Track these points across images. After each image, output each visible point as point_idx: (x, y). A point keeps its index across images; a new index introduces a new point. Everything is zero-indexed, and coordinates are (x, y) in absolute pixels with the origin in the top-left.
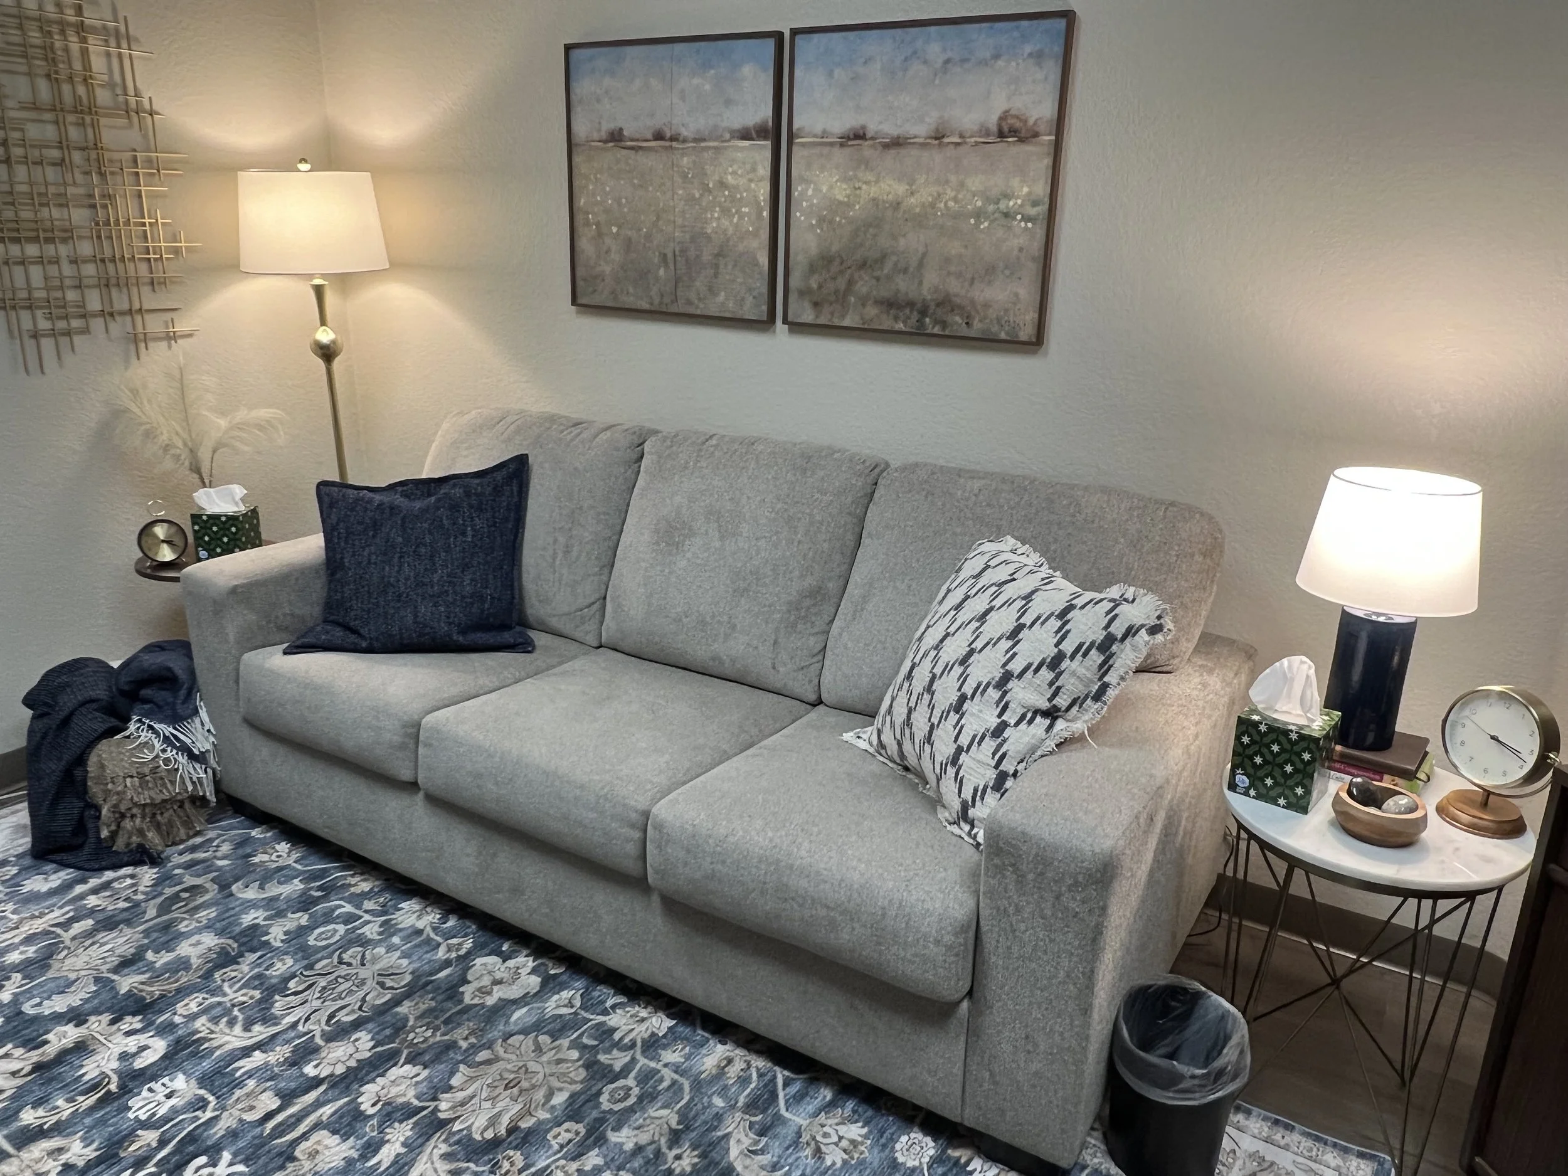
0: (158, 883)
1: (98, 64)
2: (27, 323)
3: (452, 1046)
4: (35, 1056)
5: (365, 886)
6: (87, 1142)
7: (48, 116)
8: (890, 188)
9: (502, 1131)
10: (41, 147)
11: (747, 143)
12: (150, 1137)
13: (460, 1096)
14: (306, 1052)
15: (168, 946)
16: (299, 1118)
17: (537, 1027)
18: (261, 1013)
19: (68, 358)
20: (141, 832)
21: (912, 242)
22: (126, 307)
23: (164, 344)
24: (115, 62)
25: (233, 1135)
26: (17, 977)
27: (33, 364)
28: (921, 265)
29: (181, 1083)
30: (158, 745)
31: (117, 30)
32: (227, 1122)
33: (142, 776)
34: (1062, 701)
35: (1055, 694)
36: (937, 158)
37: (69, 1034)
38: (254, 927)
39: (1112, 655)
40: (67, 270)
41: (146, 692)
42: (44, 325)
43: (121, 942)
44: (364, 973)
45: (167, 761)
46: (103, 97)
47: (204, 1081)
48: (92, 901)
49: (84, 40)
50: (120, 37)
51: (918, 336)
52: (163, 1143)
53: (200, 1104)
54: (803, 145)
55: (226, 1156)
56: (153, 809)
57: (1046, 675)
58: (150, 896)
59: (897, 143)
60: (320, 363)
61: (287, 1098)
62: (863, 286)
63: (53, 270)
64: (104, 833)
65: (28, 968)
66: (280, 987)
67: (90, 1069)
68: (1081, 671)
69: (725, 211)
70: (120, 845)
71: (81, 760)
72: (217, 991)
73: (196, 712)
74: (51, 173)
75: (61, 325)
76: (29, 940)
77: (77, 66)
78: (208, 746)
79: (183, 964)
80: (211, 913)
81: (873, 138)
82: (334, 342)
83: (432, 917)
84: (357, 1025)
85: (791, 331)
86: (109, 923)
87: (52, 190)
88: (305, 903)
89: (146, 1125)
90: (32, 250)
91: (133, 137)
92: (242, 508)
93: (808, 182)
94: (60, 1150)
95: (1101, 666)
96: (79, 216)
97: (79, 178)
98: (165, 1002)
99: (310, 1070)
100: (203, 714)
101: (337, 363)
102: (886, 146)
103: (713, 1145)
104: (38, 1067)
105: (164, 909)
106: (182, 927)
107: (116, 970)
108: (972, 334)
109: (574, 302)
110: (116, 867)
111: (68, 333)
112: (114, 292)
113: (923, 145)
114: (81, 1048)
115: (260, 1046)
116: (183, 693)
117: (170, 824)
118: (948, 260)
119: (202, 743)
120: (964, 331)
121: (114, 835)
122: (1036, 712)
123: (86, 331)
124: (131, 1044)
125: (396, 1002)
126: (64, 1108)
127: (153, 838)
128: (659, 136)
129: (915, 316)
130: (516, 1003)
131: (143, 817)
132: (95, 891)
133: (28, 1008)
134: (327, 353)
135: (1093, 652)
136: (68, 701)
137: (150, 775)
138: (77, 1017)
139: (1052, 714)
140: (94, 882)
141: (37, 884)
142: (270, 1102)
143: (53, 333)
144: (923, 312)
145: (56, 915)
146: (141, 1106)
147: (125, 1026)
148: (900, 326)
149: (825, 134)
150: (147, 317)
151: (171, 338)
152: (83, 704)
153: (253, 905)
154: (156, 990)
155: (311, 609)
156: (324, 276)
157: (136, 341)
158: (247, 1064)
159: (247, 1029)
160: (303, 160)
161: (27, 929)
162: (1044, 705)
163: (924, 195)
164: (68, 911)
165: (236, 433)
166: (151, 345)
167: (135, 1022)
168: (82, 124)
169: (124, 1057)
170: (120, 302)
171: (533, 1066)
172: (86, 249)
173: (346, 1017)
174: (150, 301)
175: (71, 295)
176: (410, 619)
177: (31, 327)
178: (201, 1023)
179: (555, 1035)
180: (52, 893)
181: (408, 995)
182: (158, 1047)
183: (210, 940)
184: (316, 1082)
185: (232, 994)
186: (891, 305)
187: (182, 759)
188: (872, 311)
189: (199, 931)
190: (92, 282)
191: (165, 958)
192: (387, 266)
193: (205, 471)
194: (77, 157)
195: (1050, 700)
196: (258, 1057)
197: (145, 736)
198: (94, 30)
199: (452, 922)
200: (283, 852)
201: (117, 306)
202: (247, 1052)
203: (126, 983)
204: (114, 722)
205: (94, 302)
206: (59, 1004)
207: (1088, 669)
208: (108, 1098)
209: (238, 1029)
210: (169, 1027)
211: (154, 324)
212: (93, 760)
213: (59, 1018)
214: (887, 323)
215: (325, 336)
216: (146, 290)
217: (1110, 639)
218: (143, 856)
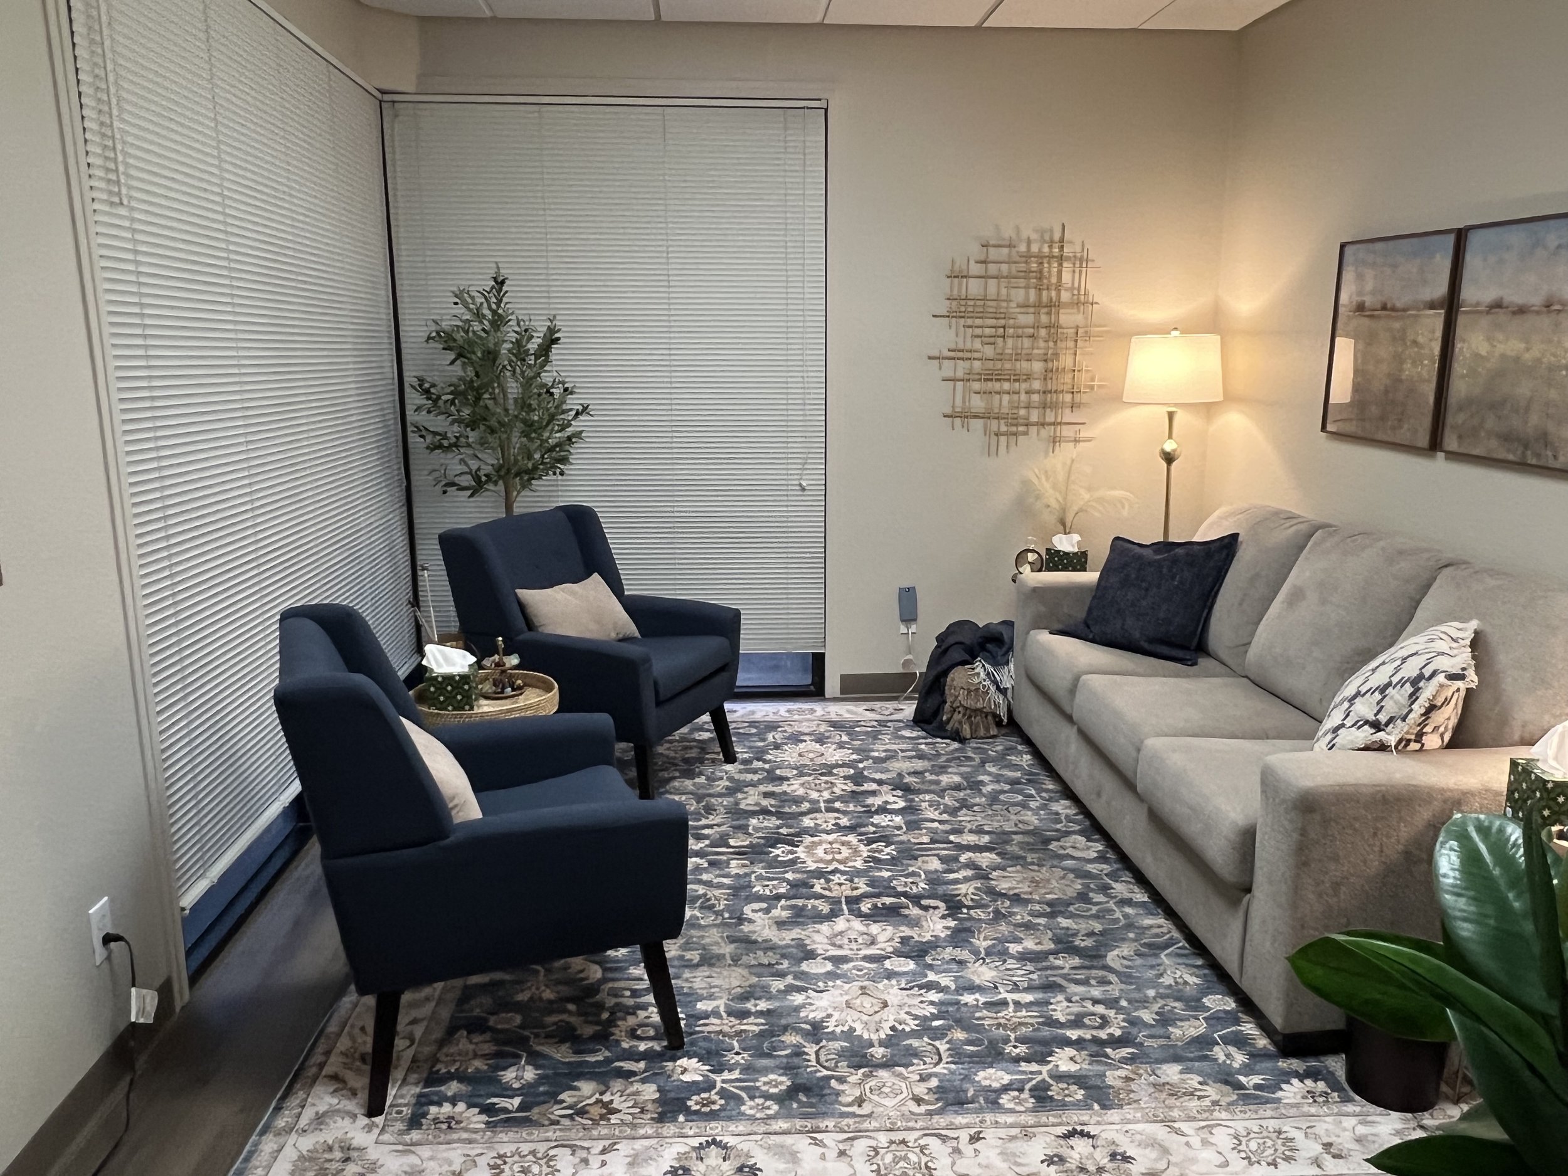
0: (956, 750)
1: (1066, 277)
2: (995, 428)
3: (1025, 858)
4: (855, 788)
5: (1051, 787)
6: (849, 820)
7: (1032, 310)
8: (1512, 346)
9: (1011, 893)
10: (1023, 327)
11: (1432, 312)
12: (872, 829)
13: (1007, 874)
14: (959, 831)
15: (937, 774)
16: (931, 849)
17: (1072, 871)
18: (953, 812)
19: (1013, 448)
20: (960, 723)
21: (1524, 389)
22: (1053, 420)
23: (1072, 445)
24: (1077, 275)
25: (902, 842)
26: (871, 761)
27: (993, 449)
28: (1527, 409)
29: (898, 820)
30: (983, 675)
31: (1082, 257)
32: (904, 838)
33: (969, 691)
34: (1383, 718)
35: (1379, 712)
36: (1546, 321)
37: (874, 786)
38: (981, 782)
39: (1419, 689)
40: (1023, 397)
41: (989, 646)
42: (1004, 428)
43: (919, 765)
44: (1013, 817)
45: (984, 686)
46: (1065, 296)
47: (908, 823)
48: (923, 747)
49: (1061, 265)
50: (1082, 261)
51: (1521, 466)
52: (874, 833)
53: (899, 828)
54: (1466, 312)
55: (893, 847)
56: (971, 713)
57: (1377, 696)
58: (947, 753)
59: (1521, 311)
60: (1165, 465)
61: (933, 841)
62: (1491, 423)
63: (1016, 397)
64: (944, 718)
65: (877, 760)
66: (970, 807)
67: (870, 801)
68: (1398, 697)
69: (1414, 363)
70: (949, 727)
71: (945, 673)
72: (943, 797)
73: (1007, 663)
74: (1027, 342)
75: (1014, 429)
76: (885, 751)
77: (1054, 280)
78: (1009, 686)
79: (938, 783)
80: (968, 769)
81: (1507, 307)
82: (1174, 451)
83: (1072, 811)
84: (988, 833)
85: (1447, 459)
86: (921, 756)
87: (1024, 352)
88: (1014, 782)
89: (873, 824)
90: (1006, 386)
91: (1079, 319)
92: (1076, 550)
93: (1464, 341)
94: (839, 818)
95: (1411, 696)
96: (1037, 366)
97: (1042, 344)
98: (918, 792)
99: (952, 838)
100: (1012, 665)
101: (1174, 464)
102: (1514, 313)
103: (1106, 945)
104: (853, 792)
105: (948, 761)
106: (950, 770)
107: (909, 774)
108: (1558, 466)
109: (1324, 428)
110: (942, 738)
111: (1015, 434)
112: (1048, 411)
113: (1538, 313)
114: (874, 793)
115: (940, 822)
116: (1004, 649)
117: (978, 725)
118: (1547, 404)
119: (1007, 683)
120: (1552, 463)
121: (949, 720)
122: (1367, 722)
123: (1026, 433)
124: (892, 799)
125: (1016, 833)
126: (851, 807)
127: (966, 731)
128: (1384, 308)
129: (1521, 449)
130: (1073, 858)
131: (964, 715)
132: (926, 744)
133: (866, 773)
134: (1169, 458)
135: (1408, 684)
136: (951, 640)
137: (976, 691)
138: (880, 782)
139: (1376, 726)
140: (930, 740)
141: (907, 733)
142: (926, 839)
143: (1006, 434)
144: (1526, 447)
145: (904, 747)
146: (876, 819)
147: (895, 793)
148: (1511, 457)
149: (1478, 304)
150: (1064, 427)
151: (1076, 441)
152: (957, 643)
153: (989, 774)
154: (918, 786)
155: (1080, 613)
156: (1176, 405)
157: (1055, 442)
158: (929, 825)
159: (940, 814)
160: (1176, 329)
161: (888, 747)
162: (1371, 718)
163: (1535, 352)
164: (910, 747)
165: (1094, 504)
166: (1063, 444)
167: (900, 793)
168: (1049, 314)
169: (887, 802)
170: (1050, 417)
171: (1053, 882)
172: (1037, 385)
173: (986, 828)
174: (1068, 416)
175: (1022, 412)
176: (1118, 626)
177: (996, 429)
178: (924, 805)
179: (1077, 877)
180: (909, 738)
181: (1022, 833)
182: (901, 804)
183: (957, 779)
184: (951, 842)
185: (947, 800)
186: (1507, 438)
187: (993, 688)
188: (1494, 443)
189: (955, 774)
190: (1036, 405)
191: (934, 777)
192: (1221, 399)
193: (1068, 525)
194: (1043, 332)
195: (1376, 715)
196: (936, 825)
197: (979, 670)
198: (1068, 259)
199: (1080, 817)
200: (1026, 759)
201: (1048, 420)
202: (933, 821)
203: (908, 779)
204: (967, 657)
205: (1034, 418)
206: (878, 776)
207: (1402, 696)
208: (869, 812)
209: (937, 813)
210: (912, 800)
211: (1067, 431)
212: (951, 675)
213: (874, 780)
214: (1502, 454)
215: (1169, 446)
216: (1068, 411)
217: (1421, 677)
218: (957, 736)
